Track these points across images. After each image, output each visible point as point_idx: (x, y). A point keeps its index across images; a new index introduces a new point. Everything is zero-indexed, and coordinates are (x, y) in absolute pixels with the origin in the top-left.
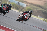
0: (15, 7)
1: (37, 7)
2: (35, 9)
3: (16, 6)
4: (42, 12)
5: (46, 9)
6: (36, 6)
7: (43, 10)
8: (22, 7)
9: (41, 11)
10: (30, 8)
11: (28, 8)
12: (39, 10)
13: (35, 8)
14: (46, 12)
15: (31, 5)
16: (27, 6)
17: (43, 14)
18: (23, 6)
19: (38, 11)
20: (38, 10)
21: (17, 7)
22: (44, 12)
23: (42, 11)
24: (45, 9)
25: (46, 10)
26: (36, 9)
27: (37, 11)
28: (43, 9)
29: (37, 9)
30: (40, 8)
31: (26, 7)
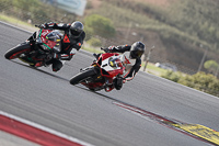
0: (35, 13)
1: (138, 12)
2: (125, 25)
3: (38, 9)
4: (161, 37)
5: (180, 26)
6: (133, 9)
7: (164, 30)
8: (69, 13)
9: (154, 31)
10: (105, 19)
11: (96, 20)
12: (147, 26)
13: (127, 20)
14: (177, 36)
15: (110, 5)
16: (89, 11)
17: (163, 48)
18: (72, 11)
19: (140, 35)
20: (139, 29)
21: (44, 15)
22: (167, 36)
23: (158, 32)
24: (172, 25)
25: (179, 29)
26: (130, 25)
27: (134, 34)
28: (164, 21)
29: (137, 25)
30: (152, 20)
31: (85, 14)
